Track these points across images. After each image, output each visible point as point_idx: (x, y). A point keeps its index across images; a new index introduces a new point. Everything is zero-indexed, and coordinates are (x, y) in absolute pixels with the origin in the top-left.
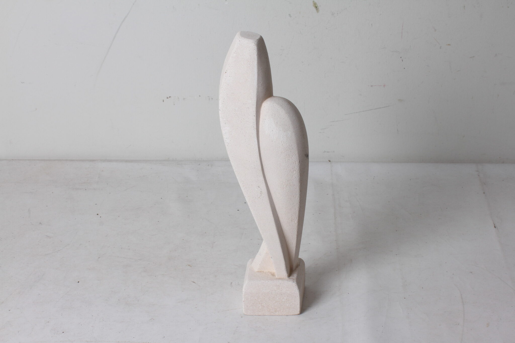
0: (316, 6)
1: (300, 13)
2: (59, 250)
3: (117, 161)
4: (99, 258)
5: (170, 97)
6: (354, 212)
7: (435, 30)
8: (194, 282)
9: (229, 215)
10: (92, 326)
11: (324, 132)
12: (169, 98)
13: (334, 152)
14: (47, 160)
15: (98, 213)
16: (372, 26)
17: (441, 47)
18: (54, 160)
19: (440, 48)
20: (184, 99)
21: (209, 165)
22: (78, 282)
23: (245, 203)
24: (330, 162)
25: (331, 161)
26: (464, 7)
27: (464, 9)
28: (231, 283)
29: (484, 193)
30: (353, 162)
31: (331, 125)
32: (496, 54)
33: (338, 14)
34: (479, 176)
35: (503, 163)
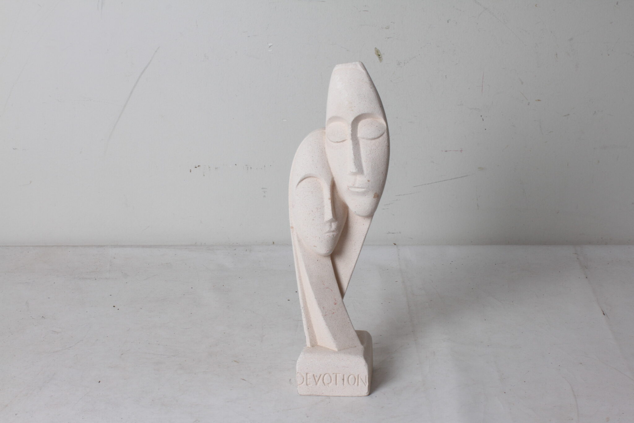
0: (379, 54)
2: (70, 347)
3: (131, 246)
4: (122, 355)
5: (199, 166)
6: (431, 300)
7: (522, 83)
8: (243, 380)
9: (279, 306)
11: (388, 209)
12: (198, 168)
13: (400, 232)
14: (43, 246)
15: (114, 305)
16: (446, 78)
17: (529, 103)
18: (53, 246)
19: (529, 105)
20: (216, 168)
21: (246, 250)
22: (99, 382)
23: (296, 292)
24: (395, 246)
25: (397, 244)
26: (557, 55)
27: (557, 57)
28: (290, 380)
29: (587, 277)
30: (424, 245)
31: (397, 200)
32: (595, 112)
33: (405, 63)
34: (578, 259)
35: (606, 244)
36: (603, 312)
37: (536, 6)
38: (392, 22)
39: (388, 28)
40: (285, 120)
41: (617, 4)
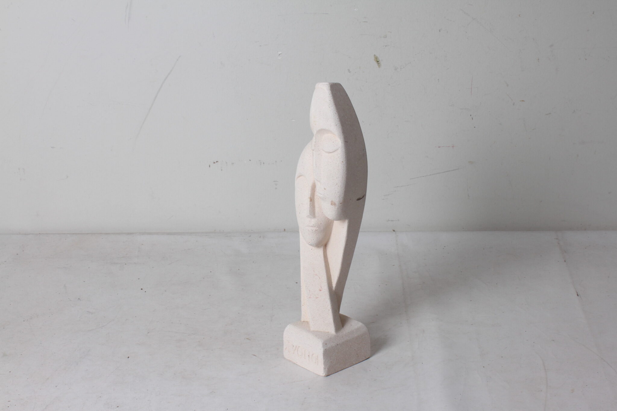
0: (378, 60)
1: (360, 68)
2: (103, 326)
3: (157, 233)
4: (148, 333)
5: (217, 162)
6: (424, 283)
7: (508, 85)
8: (254, 355)
9: (287, 288)
10: (148, 400)
11: (387, 199)
12: (216, 163)
13: (398, 220)
14: (79, 234)
15: (142, 288)
16: (439, 81)
17: (514, 103)
18: (87, 234)
19: (514, 105)
20: (233, 164)
21: (260, 237)
22: (128, 357)
24: (394, 232)
25: (396, 231)
26: (539, 60)
27: (539, 61)
29: (565, 261)
30: (420, 231)
31: (395, 191)
32: (574, 111)
33: (401, 68)
34: (559, 244)
35: (585, 230)
36: (577, 293)
37: (519, 16)
38: (389, 32)
39: (385, 37)
40: (294, 120)
41: (593, 13)
